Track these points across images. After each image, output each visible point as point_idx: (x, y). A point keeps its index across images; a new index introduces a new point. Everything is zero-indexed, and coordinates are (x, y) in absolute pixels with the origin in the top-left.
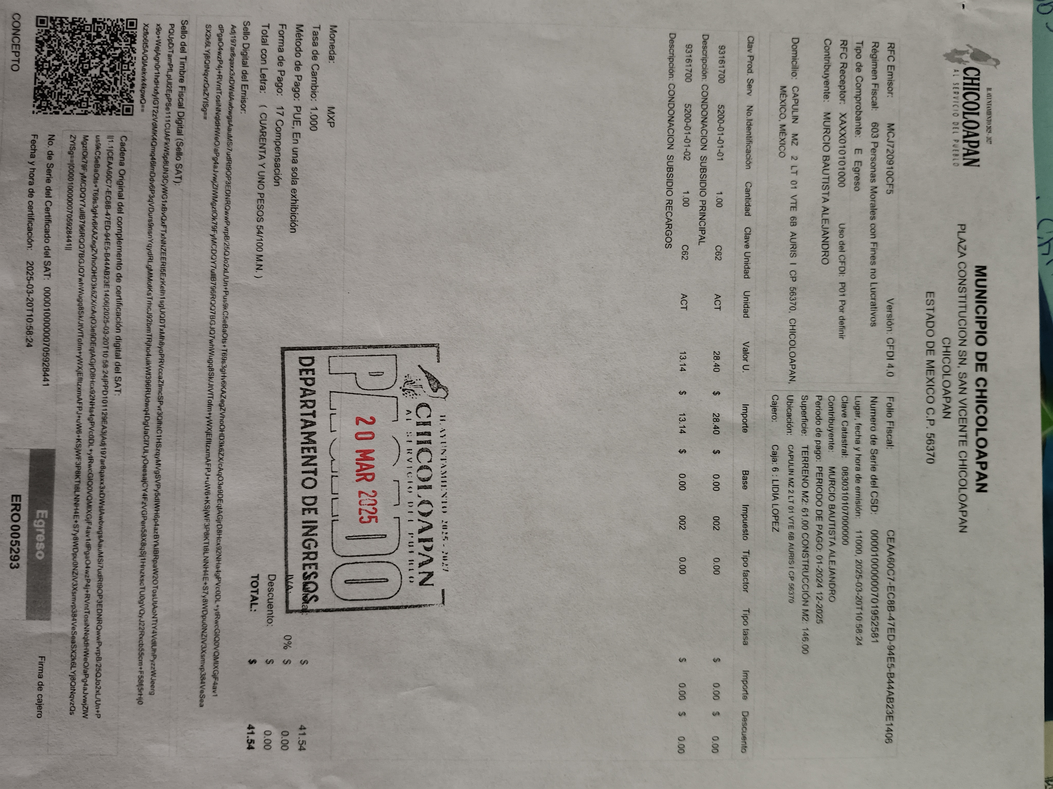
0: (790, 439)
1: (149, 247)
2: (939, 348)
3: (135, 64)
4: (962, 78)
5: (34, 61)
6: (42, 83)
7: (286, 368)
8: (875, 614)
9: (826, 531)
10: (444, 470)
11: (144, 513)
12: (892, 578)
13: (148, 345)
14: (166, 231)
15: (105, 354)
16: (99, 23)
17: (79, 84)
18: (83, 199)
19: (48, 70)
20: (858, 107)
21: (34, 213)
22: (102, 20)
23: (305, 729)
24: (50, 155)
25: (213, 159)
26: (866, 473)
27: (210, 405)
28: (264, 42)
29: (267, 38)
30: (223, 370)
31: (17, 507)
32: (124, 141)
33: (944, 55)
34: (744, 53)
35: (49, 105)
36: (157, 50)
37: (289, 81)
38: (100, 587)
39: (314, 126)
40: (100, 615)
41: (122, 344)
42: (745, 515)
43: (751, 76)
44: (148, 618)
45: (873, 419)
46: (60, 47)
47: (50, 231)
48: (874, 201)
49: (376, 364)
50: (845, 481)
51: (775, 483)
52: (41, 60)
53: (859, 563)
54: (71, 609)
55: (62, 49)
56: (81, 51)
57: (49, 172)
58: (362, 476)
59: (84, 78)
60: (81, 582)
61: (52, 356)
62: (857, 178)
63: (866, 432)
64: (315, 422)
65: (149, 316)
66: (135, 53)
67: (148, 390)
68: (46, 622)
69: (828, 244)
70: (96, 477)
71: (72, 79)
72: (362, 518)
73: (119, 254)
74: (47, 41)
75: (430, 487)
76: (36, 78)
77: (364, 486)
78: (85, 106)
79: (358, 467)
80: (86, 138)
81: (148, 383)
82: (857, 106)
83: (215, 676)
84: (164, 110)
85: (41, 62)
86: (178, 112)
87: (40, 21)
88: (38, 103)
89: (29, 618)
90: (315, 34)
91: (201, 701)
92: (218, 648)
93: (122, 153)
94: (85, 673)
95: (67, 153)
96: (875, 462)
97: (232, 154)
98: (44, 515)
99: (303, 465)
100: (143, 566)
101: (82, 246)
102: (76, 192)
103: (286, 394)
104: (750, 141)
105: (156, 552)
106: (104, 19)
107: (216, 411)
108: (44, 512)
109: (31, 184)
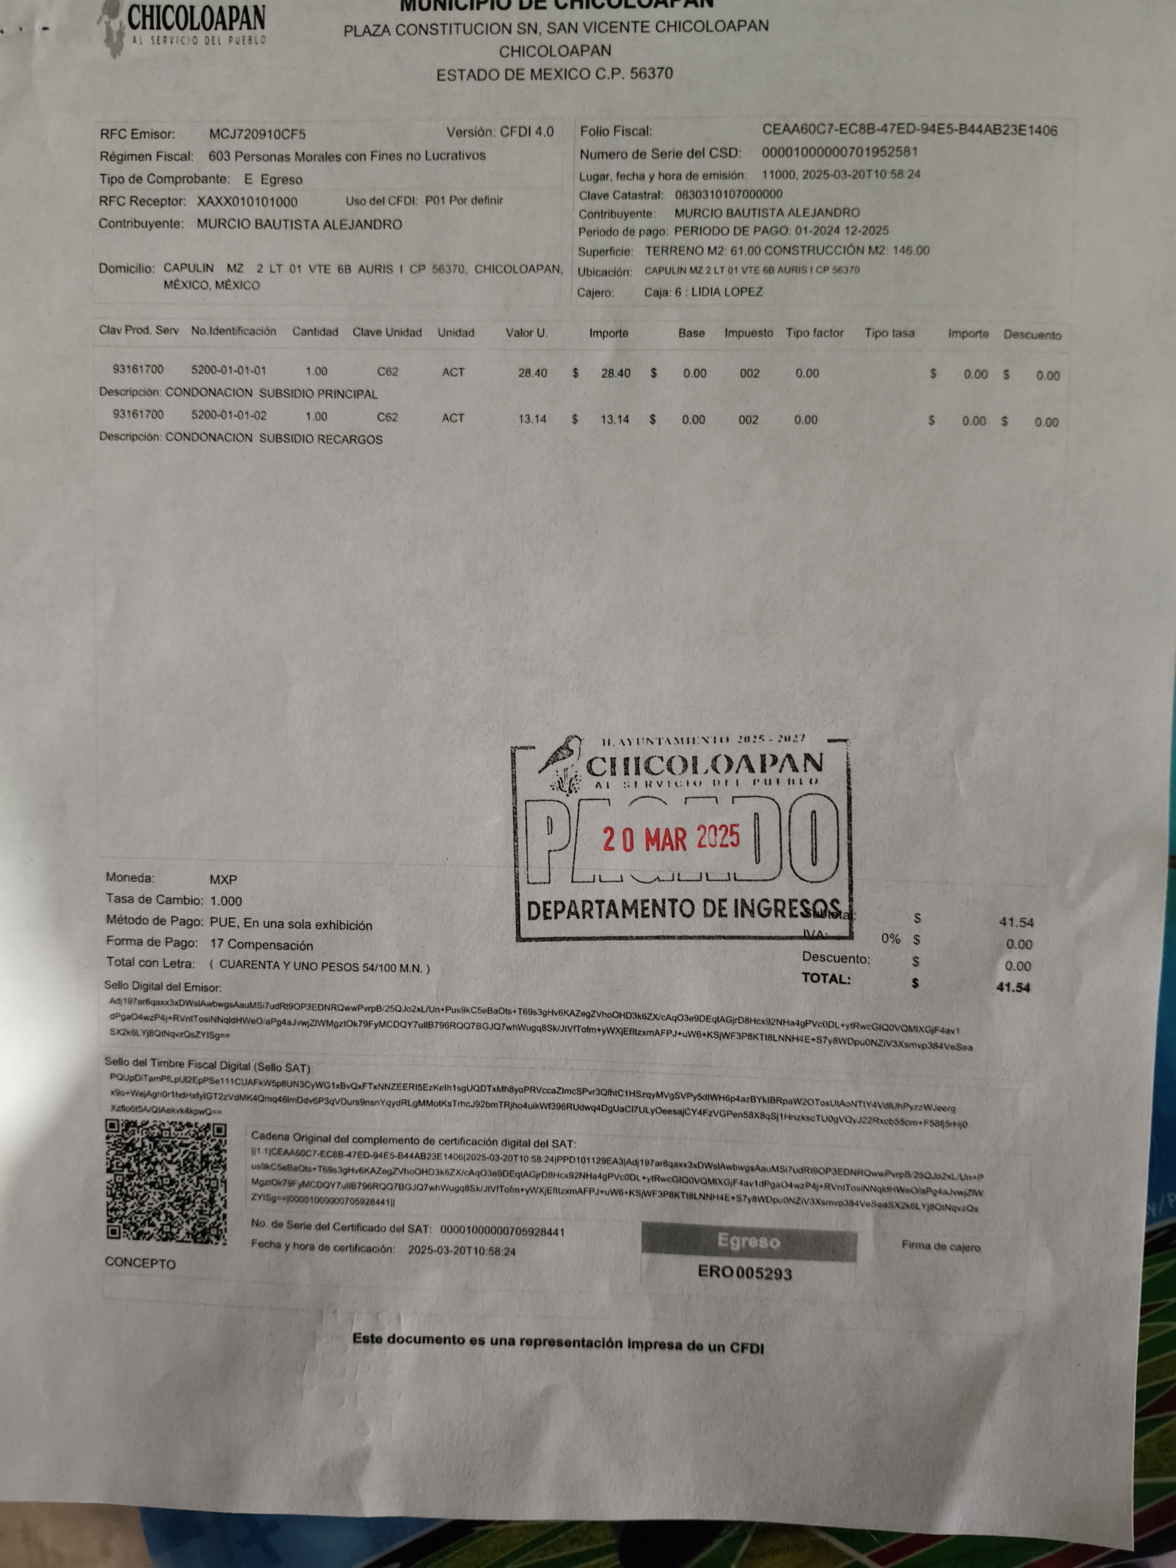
0: (638, 272)
1: (391, 1104)
2: (515, 62)
3: (162, 1122)
4: (144, 31)
5: (161, 1243)
6: (188, 1233)
7: (542, 936)
8: (878, 151)
9: (761, 222)
10: (673, 741)
11: (722, 1114)
12: (829, 126)
13: (514, 1106)
14: (371, 1084)
15: (524, 1159)
16: (112, 1166)
17: (188, 1189)
18: (329, 1185)
19: (172, 1227)
20: (190, 180)
21: (348, 1245)
22: (109, 1161)
23: (1004, 919)
24: (277, 1225)
25: (279, 1025)
26: (684, 165)
27: (588, 1030)
28: (130, 963)
29: (125, 959)
30: (545, 1014)
31: (714, 1271)
32: (259, 1135)
33: (115, 57)
34: (121, 339)
35: (216, 1225)
36: (143, 1095)
37: (180, 933)
38: (815, 1171)
39: (236, 901)
40: (851, 1172)
41: (512, 1138)
42: (739, 334)
43: (153, 330)
44: (856, 1113)
45: (611, 155)
46: (144, 1211)
47: (371, 1225)
48: (315, 156)
49: (538, 827)
50: (696, 194)
51: (697, 291)
52: (160, 1234)
53: (808, 174)
54: (843, 1207)
55: (145, 1209)
56: (148, 1187)
57: (297, 1226)
58: (679, 842)
59: (181, 1184)
60: (809, 1193)
61: (527, 1225)
62: (285, 180)
63: (629, 166)
64: (611, 901)
65: (477, 1104)
66: (147, 1122)
67: (570, 1106)
68: (859, 1238)
69: (375, 221)
70: (678, 1172)
71: (183, 1198)
72: (732, 843)
73: (400, 1141)
74: (136, 1228)
75: (695, 758)
76: (182, 1241)
77: (691, 841)
78: (215, 1182)
79: (668, 848)
80: (255, 1182)
81: (561, 1107)
82: (187, 181)
83: (934, 1031)
84: (219, 1085)
85: (163, 1234)
86: (222, 1068)
87: (113, 1234)
88: (212, 1238)
89: (854, 1259)
90: (118, 900)
91: (964, 1048)
92: (897, 1026)
93: (274, 1137)
94: (924, 1192)
95: (275, 1204)
96: (669, 152)
97: (272, 1003)
98: (724, 1237)
99: (664, 915)
100: (790, 1117)
101: (390, 1187)
102: (322, 1193)
103: (574, 936)
104: (239, 329)
105: (772, 1100)
106: (107, 1158)
107: (595, 1023)
108: (721, 1237)
109: (312, 1248)
